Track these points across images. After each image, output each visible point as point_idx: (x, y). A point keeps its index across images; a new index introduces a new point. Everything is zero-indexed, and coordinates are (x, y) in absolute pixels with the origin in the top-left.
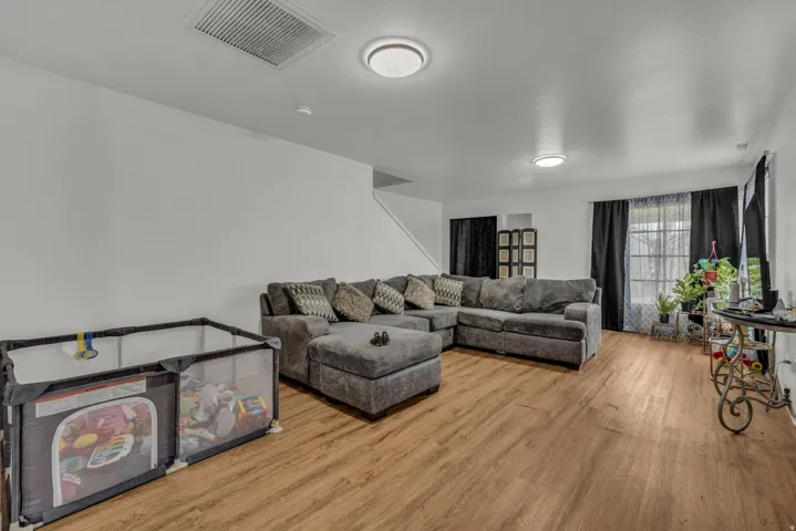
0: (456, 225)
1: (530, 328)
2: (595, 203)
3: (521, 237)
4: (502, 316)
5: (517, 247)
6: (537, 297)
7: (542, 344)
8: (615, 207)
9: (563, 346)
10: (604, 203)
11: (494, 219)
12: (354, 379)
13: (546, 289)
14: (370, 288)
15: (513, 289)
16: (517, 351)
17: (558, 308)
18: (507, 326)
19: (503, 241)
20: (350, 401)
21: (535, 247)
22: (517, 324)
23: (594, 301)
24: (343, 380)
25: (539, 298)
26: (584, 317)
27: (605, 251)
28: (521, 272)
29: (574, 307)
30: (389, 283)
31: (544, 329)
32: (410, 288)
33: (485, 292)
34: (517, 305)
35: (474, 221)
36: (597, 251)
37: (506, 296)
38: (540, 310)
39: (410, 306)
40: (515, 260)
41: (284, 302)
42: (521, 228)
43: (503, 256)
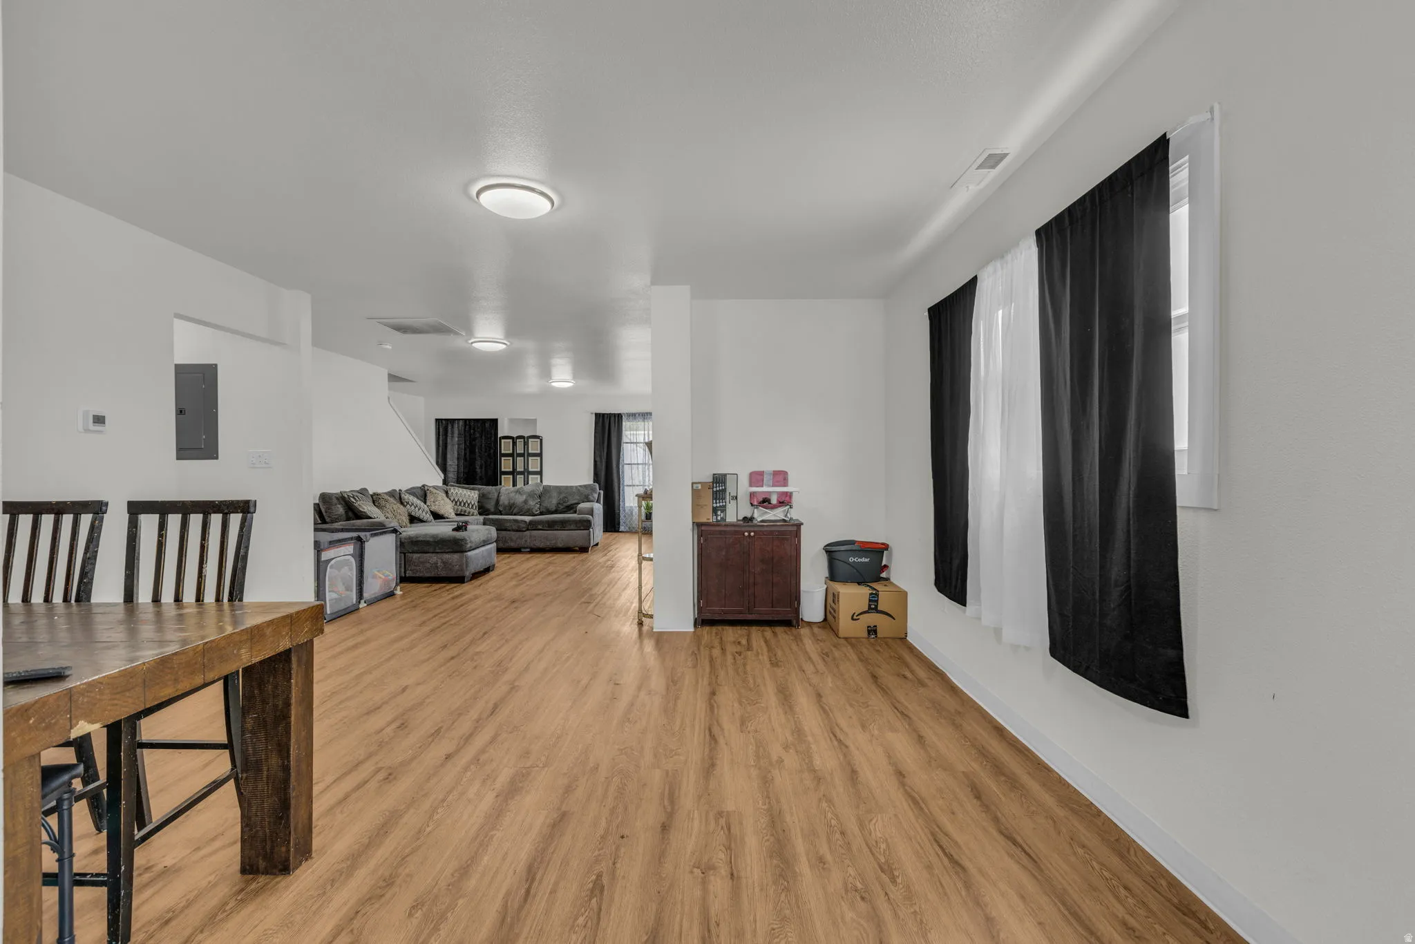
0: (444, 426)
1: (551, 525)
2: (596, 414)
3: (526, 444)
4: (527, 519)
5: (522, 455)
6: (553, 502)
7: (562, 537)
8: (612, 419)
9: (576, 537)
10: (604, 415)
11: (494, 422)
12: (447, 556)
13: (560, 493)
14: (398, 496)
15: (531, 495)
16: (542, 545)
17: (571, 508)
18: (532, 526)
19: (506, 447)
20: (443, 574)
21: (540, 455)
22: (540, 522)
23: (598, 501)
24: (434, 558)
25: (554, 501)
26: (591, 512)
27: (604, 461)
28: (526, 482)
29: (583, 506)
30: (411, 491)
31: (563, 525)
32: (430, 498)
33: (504, 500)
34: (536, 509)
35: (467, 422)
36: (598, 459)
37: (526, 502)
38: (556, 512)
39: (437, 516)
40: (520, 468)
41: (340, 510)
42: (526, 435)
43: (506, 464)
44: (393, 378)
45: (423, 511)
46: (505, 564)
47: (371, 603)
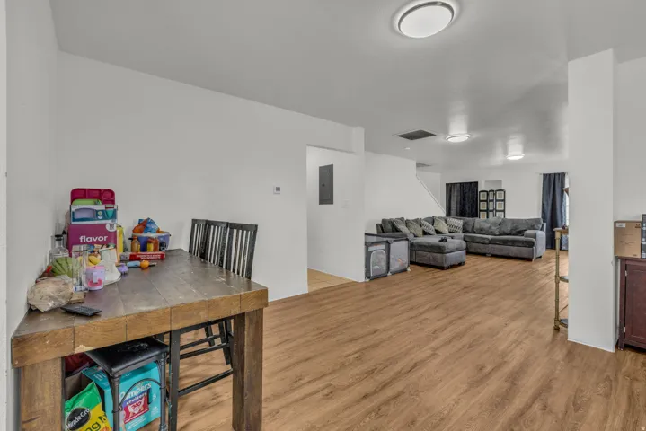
0: (450, 187)
1: (505, 242)
2: (544, 175)
3: (495, 194)
4: (490, 237)
5: (492, 201)
6: (508, 228)
7: (514, 250)
8: (557, 177)
9: (524, 251)
10: (550, 175)
11: (476, 183)
12: (435, 254)
13: (513, 223)
14: (419, 222)
15: (494, 224)
16: (499, 254)
17: (521, 233)
18: (492, 242)
19: (482, 197)
20: (432, 263)
21: (504, 201)
22: (500, 240)
23: (542, 229)
24: (429, 255)
25: (509, 228)
26: (535, 236)
27: (550, 202)
28: (495, 215)
29: (528, 232)
30: (426, 220)
31: (513, 243)
32: (436, 223)
33: (477, 226)
34: (497, 232)
35: (462, 185)
36: (545, 203)
37: (490, 227)
38: (510, 234)
39: (438, 232)
40: (491, 208)
41: (389, 227)
42: (495, 189)
43: (483, 206)
44: (419, 165)
45: (431, 229)
46: (471, 261)
47: (394, 273)
